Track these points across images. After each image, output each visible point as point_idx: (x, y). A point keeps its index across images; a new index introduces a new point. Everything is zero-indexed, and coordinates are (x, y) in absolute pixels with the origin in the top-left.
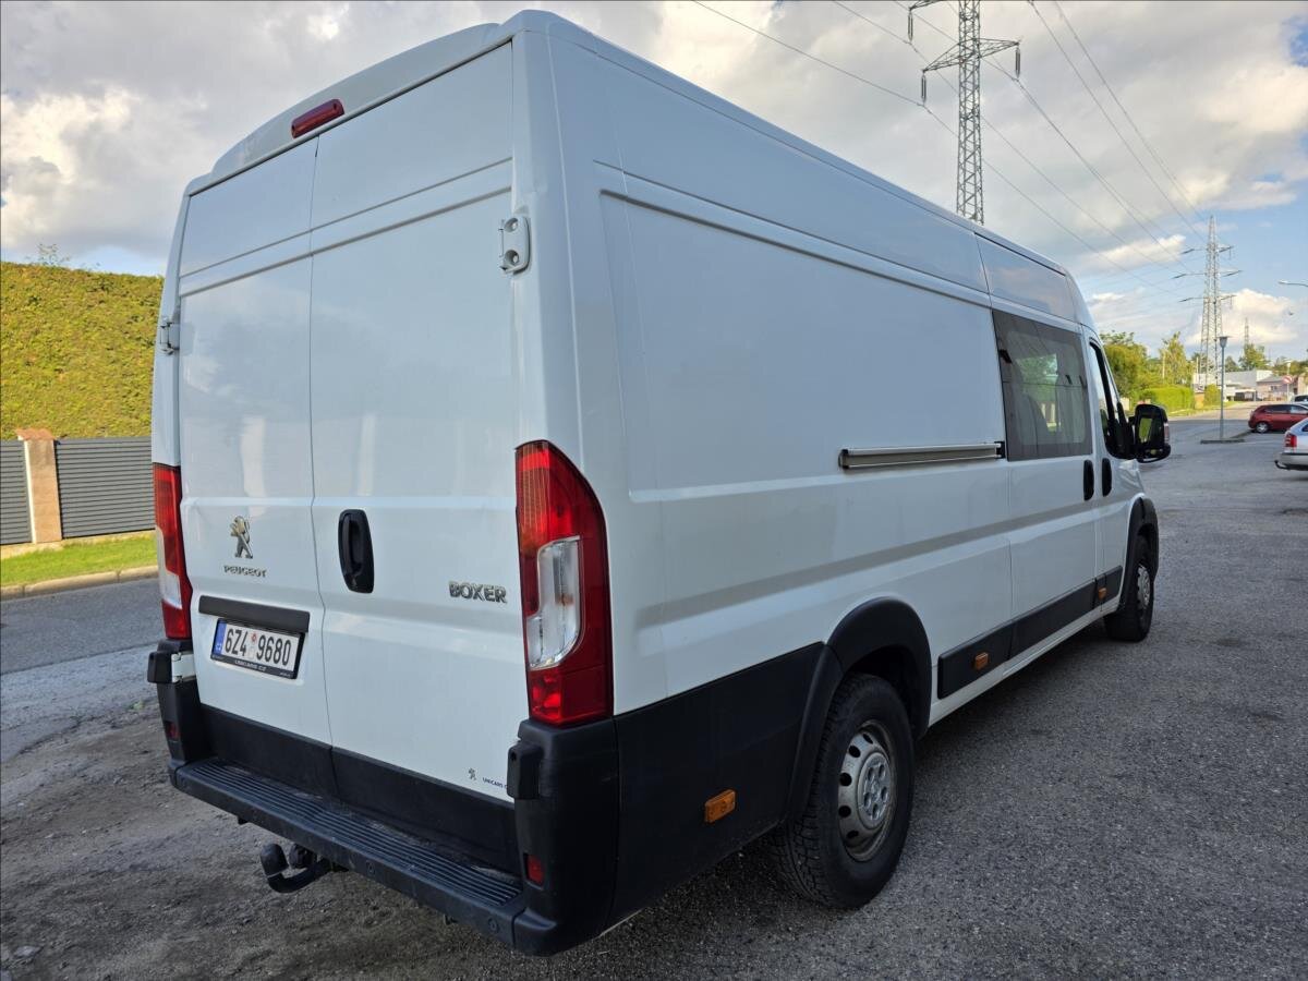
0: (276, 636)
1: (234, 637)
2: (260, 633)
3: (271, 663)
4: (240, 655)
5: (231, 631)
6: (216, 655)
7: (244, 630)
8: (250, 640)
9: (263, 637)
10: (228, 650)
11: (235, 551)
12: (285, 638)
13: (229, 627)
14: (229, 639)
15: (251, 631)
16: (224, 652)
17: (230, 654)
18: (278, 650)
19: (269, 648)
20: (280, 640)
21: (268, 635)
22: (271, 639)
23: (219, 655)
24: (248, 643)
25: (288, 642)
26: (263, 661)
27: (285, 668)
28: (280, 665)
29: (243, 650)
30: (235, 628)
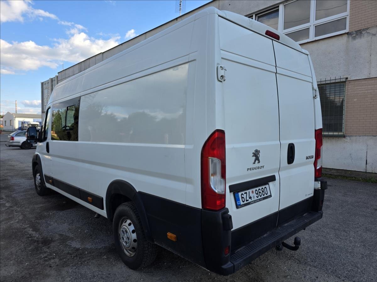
0: (260, 188)
1: (245, 196)
2: (254, 190)
3: (263, 196)
4: (250, 200)
5: (242, 194)
6: (238, 206)
7: (247, 191)
8: (252, 193)
9: (256, 190)
10: (243, 202)
11: (253, 162)
12: (263, 187)
13: (240, 194)
14: (242, 198)
15: (251, 191)
16: (242, 203)
17: (245, 202)
18: (263, 191)
19: (260, 192)
20: (262, 188)
21: (257, 189)
22: (259, 189)
23: (240, 205)
24: (251, 195)
25: (265, 187)
26: (259, 197)
27: (268, 195)
28: (266, 195)
29: (250, 198)
30: (243, 193)
